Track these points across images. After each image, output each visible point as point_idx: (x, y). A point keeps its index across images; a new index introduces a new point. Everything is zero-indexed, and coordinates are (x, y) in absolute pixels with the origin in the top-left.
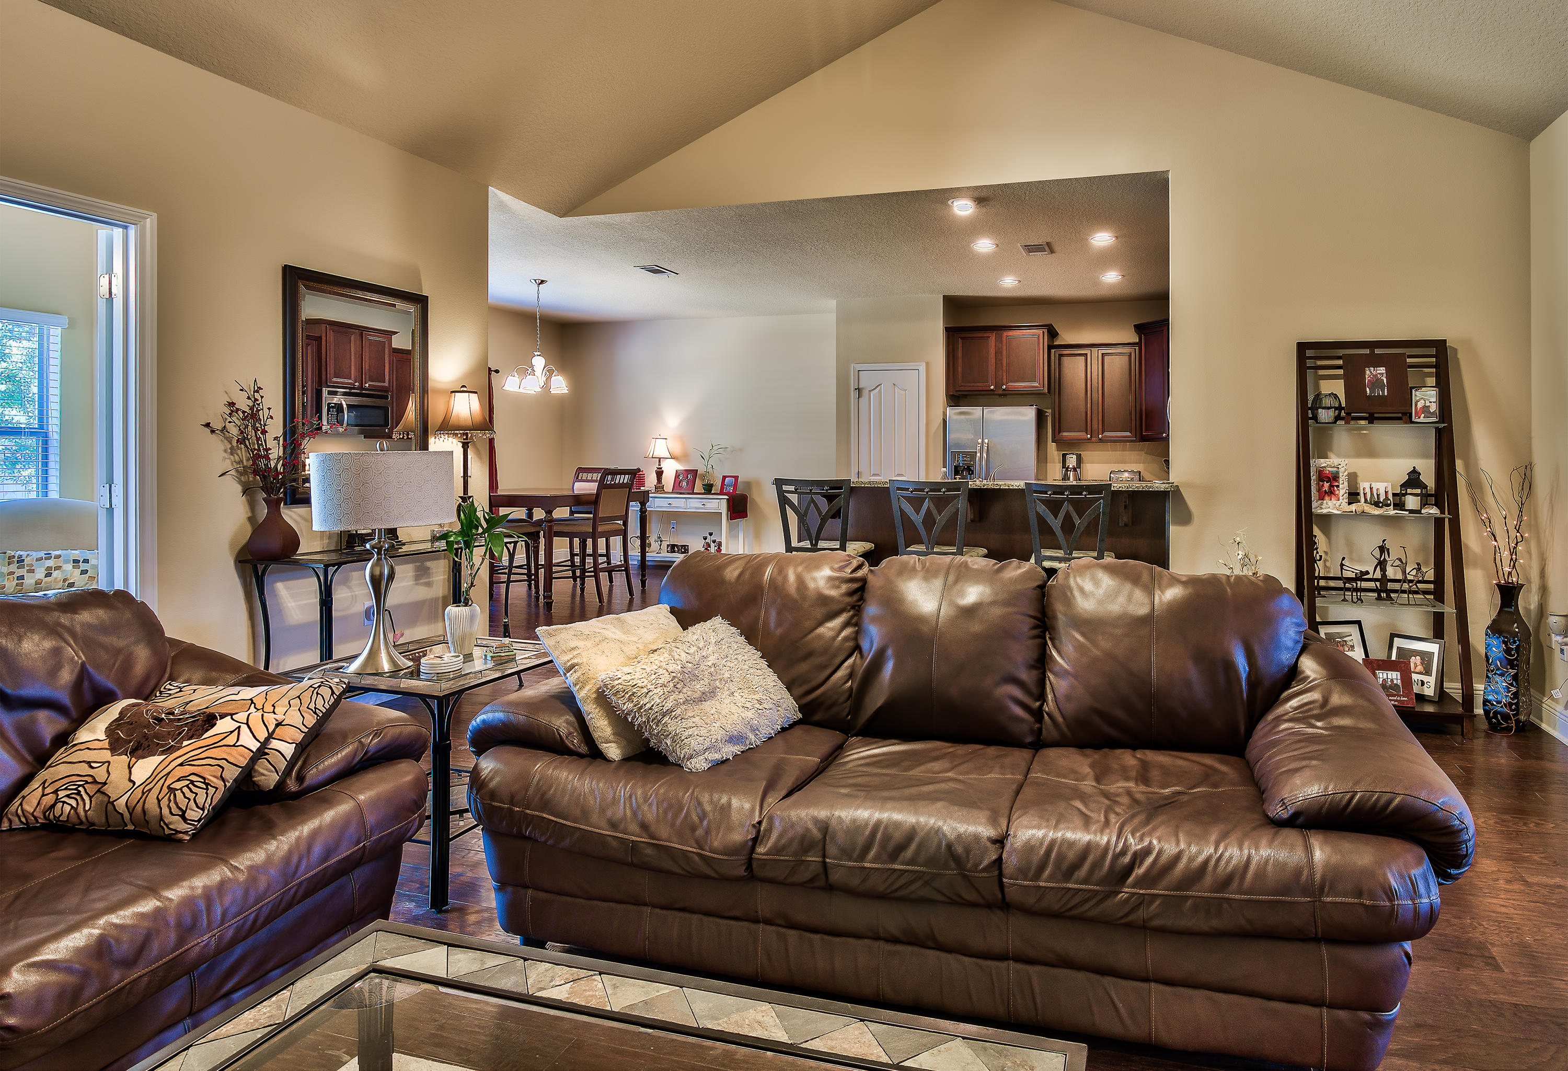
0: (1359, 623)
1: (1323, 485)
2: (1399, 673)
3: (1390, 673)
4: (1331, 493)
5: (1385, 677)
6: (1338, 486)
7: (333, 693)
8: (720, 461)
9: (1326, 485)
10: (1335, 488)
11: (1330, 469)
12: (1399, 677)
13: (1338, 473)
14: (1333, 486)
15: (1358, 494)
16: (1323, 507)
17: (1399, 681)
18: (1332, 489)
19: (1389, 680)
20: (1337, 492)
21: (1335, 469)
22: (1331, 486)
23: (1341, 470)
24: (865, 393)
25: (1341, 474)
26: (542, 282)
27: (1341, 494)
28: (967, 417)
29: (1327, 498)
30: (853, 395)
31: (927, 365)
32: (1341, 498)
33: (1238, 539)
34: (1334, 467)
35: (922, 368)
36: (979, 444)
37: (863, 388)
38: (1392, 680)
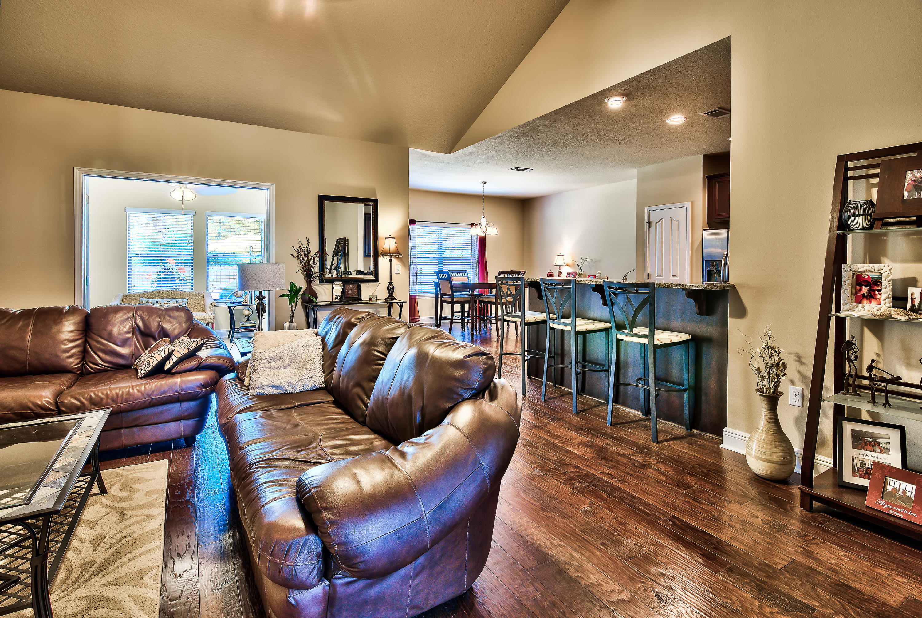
0: (902, 429)
1: (861, 289)
2: (915, 487)
3: (903, 484)
4: (871, 296)
5: (897, 485)
6: (879, 291)
7: (197, 344)
8: (590, 267)
9: (865, 290)
10: (876, 292)
11: (870, 274)
12: (914, 491)
13: (880, 278)
14: (874, 291)
15: (906, 299)
16: (856, 309)
17: (913, 495)
18: (872, 293)
19: (901, 491)
20: (878, 296)
21: (878, 274)
22: (871, 291)
23: (884, 275)
24: (653, 225)
25: (883, 279)
26: (485, 183)
27: (882, 299)
28: (717, 237)
29: (865, 302)
30: (646, 226)
31: (692, 203)
32: (883, 302)
33: (770, 333)
34: (874, 272)
35: (689, 205)
36: (724, 255)
37: (652, 222)
38: (904, 492)
